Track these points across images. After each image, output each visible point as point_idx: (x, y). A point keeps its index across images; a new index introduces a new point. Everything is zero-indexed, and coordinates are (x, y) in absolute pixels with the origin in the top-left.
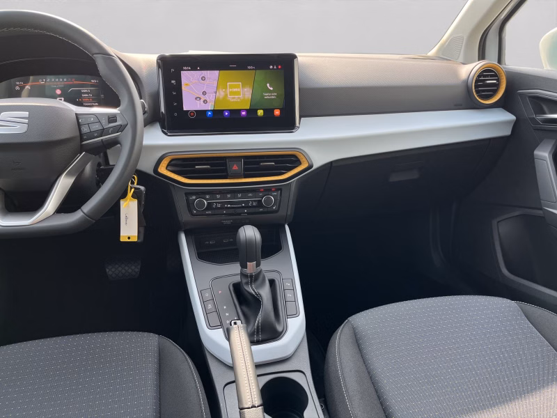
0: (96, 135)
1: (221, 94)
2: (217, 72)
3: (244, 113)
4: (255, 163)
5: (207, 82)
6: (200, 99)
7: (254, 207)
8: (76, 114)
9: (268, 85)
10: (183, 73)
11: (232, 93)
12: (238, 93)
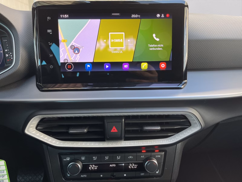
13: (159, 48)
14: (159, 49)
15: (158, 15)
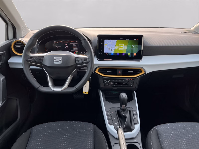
0: (80, 64)
1: (117, 48)
2: (116, 41)
3: (124, 54)
4: (126, 71)
5: (112, 44)
6: (110, 49)
7: (125, 85)
8: (75, 57)
9: (133, 45)
10: (105, 41)
11: (120, 48)
12: (122, 48)
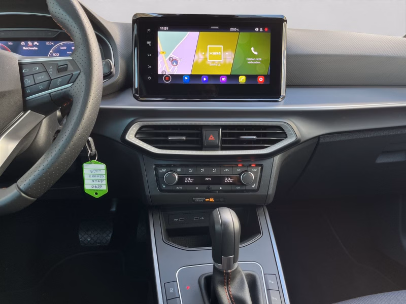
13: (258, 61)
14: (258, 63)
15: (257, 29)
